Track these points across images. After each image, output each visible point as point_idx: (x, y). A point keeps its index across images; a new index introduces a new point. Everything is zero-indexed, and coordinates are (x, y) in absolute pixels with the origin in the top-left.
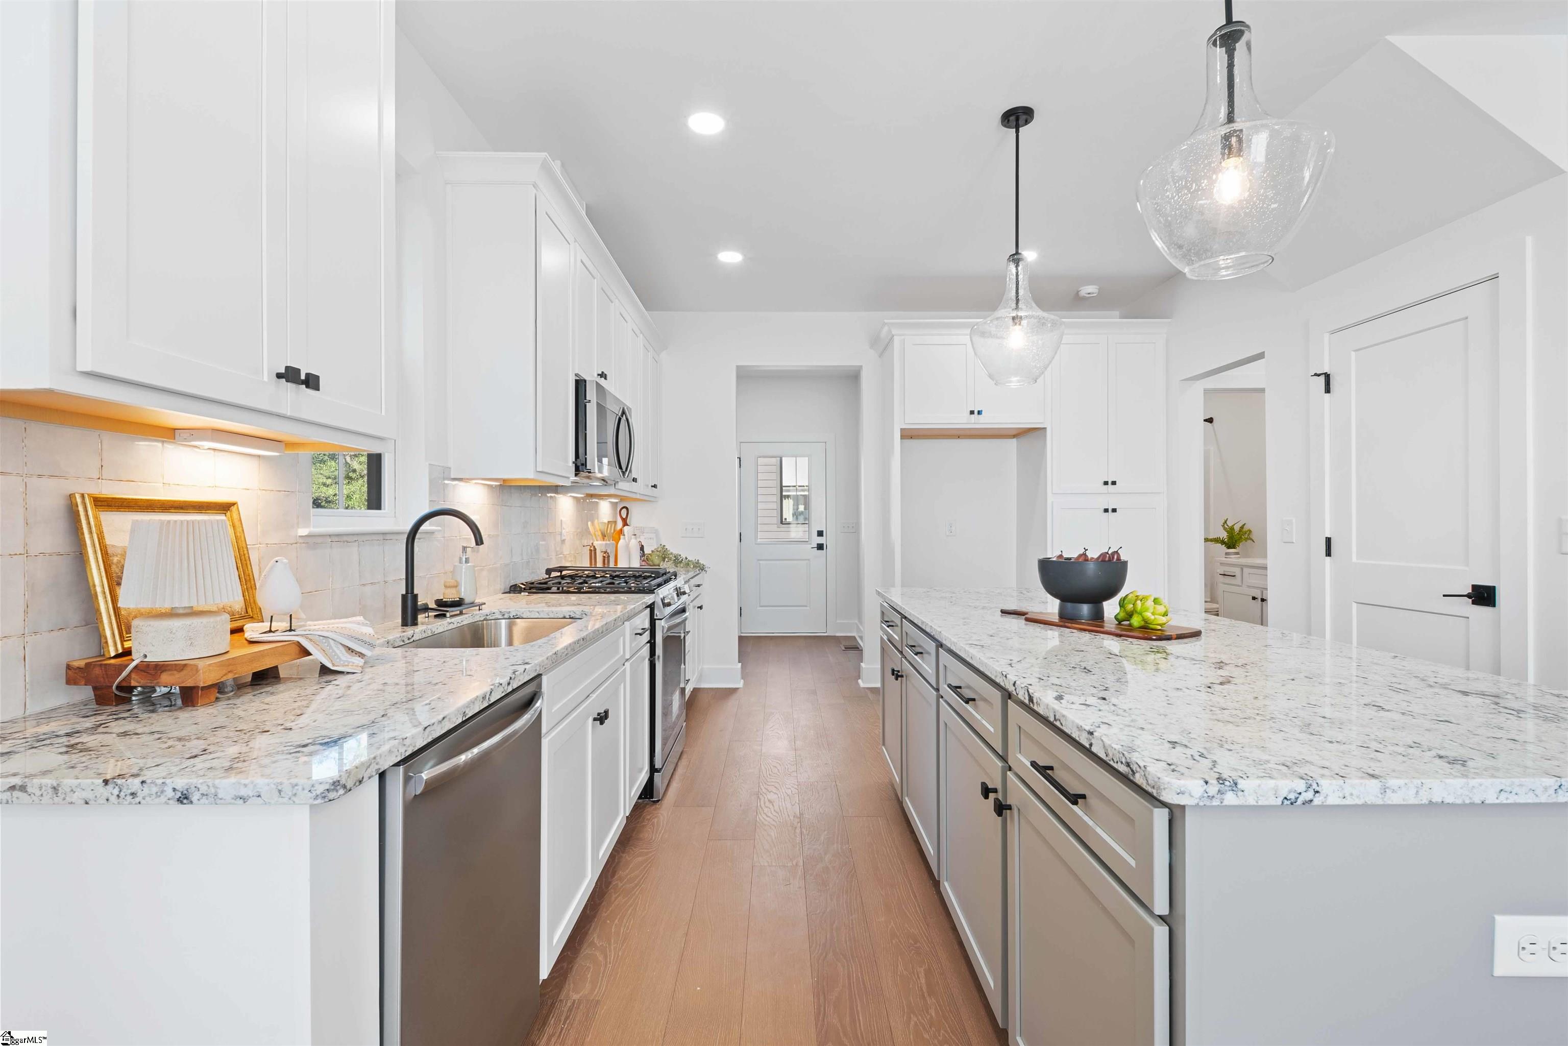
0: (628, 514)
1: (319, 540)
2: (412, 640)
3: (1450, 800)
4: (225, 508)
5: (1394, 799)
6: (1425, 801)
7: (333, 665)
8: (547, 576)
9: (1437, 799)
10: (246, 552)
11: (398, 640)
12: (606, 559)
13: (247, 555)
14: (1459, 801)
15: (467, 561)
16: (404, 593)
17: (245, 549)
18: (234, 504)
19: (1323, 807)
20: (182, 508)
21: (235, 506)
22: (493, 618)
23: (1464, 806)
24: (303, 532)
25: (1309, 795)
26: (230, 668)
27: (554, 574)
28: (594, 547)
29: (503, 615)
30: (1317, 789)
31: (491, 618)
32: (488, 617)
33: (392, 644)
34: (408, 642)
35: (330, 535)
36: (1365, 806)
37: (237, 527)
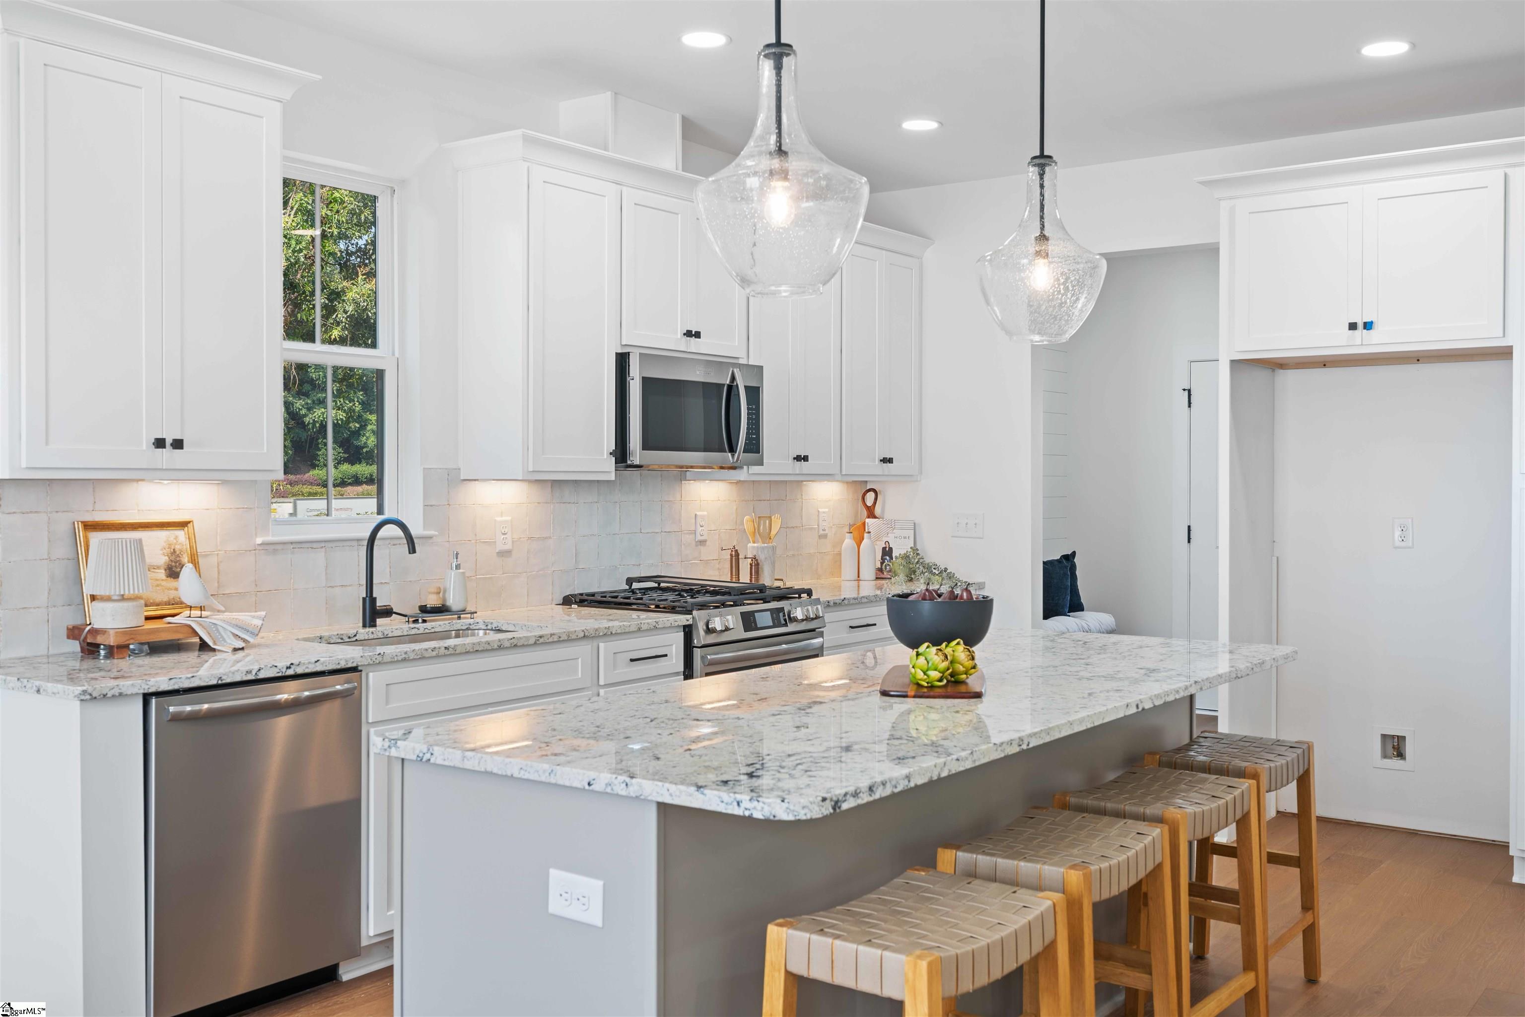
0: (876, 499)
1: (279, 547)
2: (354, 639)
3: (495, 771)
4: (183, 525)
5: (468, 765)
6: (483, 770)
7: (215, 643)
8: (627, 587)
9: (489, 769)
10: (196, 558)
11: (334, 637)
12: (756, 567)
13: (196, 560)
14: (500, 773)
15: (458, 567)
16: (365, 596)
17: (196, 556)
18: (189, 522)
19: (435, 765)
20: (147, 527)
21: (191, 523)
22: (477, 628)
23: (502, 776)
24: (259, 540)
25: (428, 756)
26: (132, 636)
27: (635, 585)
28: (736, 551)
29: (487, 626)
30: (432, 752)
31: (474, 628)
32: (471, 627)
33: (326, 640)
34: (348, 640)
35: (291, 543)
36: (454, 768)
37: (191, 539)
